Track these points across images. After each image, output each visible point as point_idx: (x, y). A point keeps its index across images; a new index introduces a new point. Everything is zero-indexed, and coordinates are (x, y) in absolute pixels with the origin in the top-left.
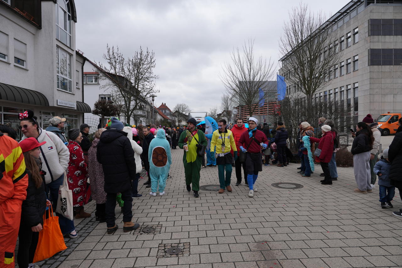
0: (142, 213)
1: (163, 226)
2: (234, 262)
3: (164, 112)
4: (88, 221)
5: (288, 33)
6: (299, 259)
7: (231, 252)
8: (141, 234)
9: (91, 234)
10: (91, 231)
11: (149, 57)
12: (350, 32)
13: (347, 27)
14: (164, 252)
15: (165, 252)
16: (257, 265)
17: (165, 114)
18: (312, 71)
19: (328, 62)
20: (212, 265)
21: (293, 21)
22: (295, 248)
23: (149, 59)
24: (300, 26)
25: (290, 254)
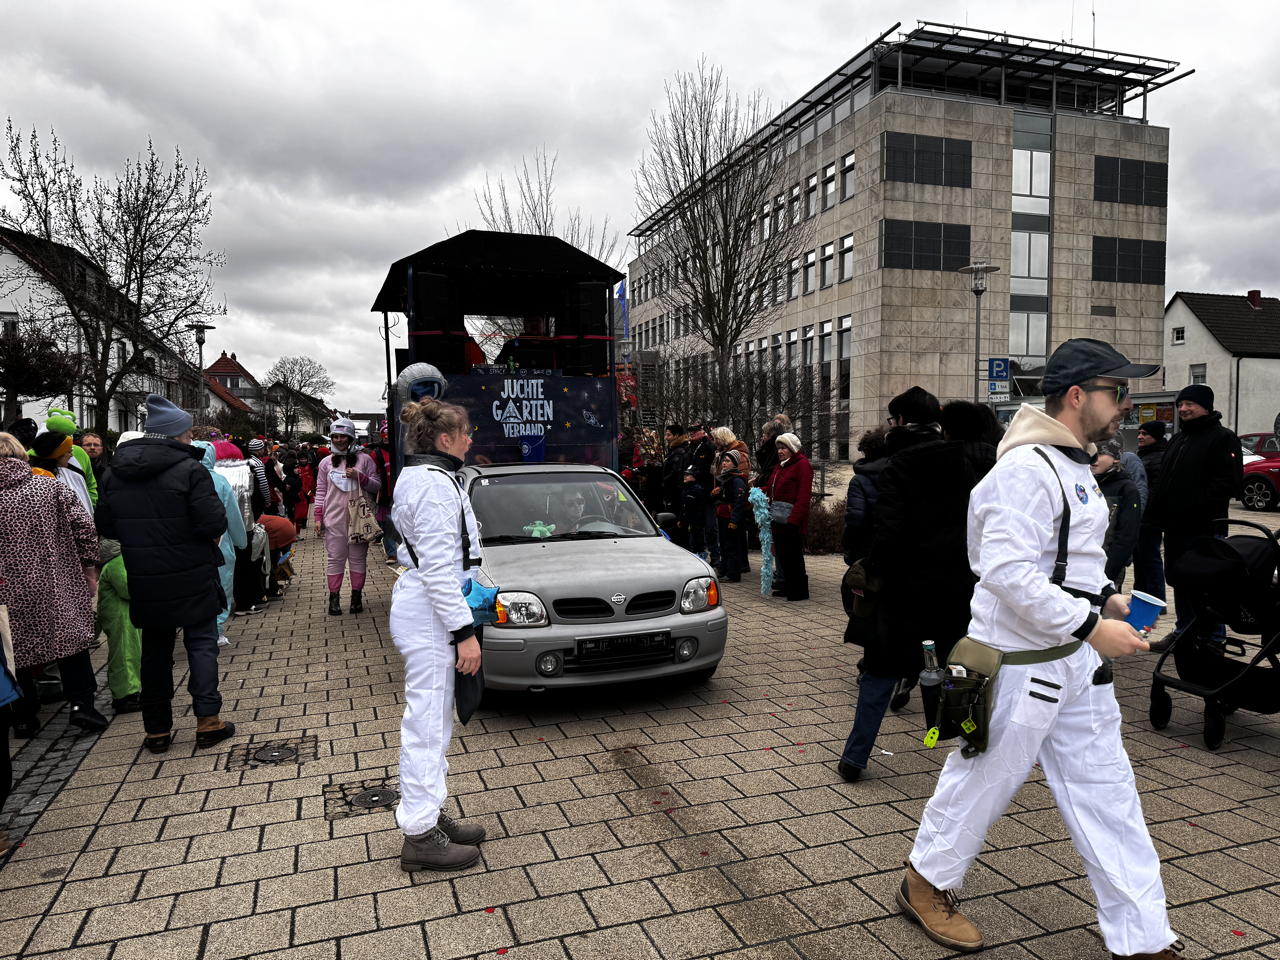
0: (235, 709)
1: (320, 739)
2: (557, 804)
3: (229, 386)
4: (45, 749)
5: (665, 154)
6: (722, 777)
7: (544, 781)
8: (254, 767)
9: (73, 783)
10: (70, 777)
11: (187, 183)
12: (832, 164)
13: (824, 148)
14: (345, 804)
15: (350, 804)
16: (620, 801)
17: (236, 393)
18: (730, 275)
19: (774, 252)
20: (499, 817)
21: (679, 115)
22: (710, 752)
23: (185, 192)
24: (698, 134)
25: (697, 766)
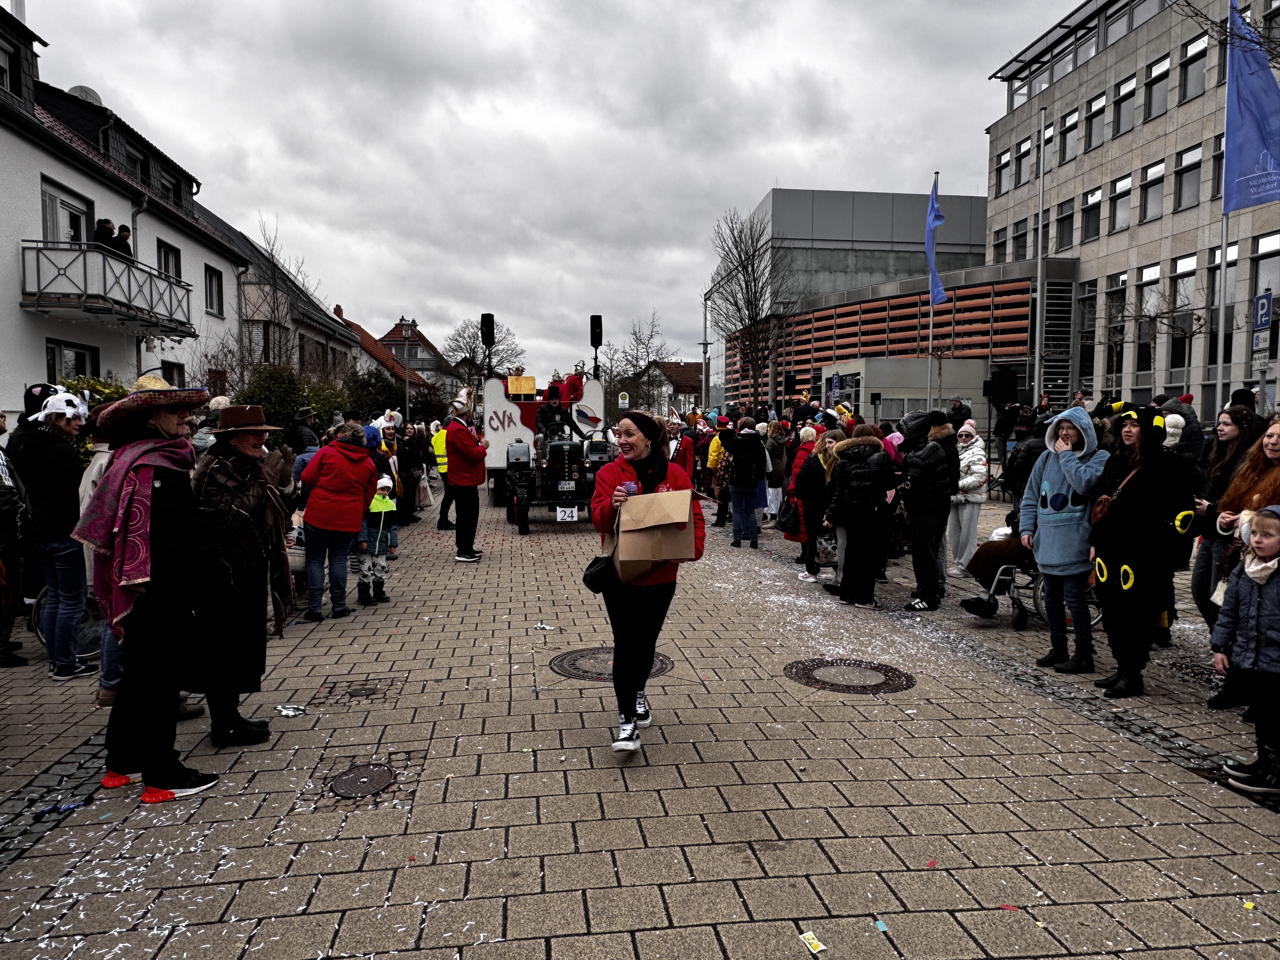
3: (405, 357)
17: (413, 365)
